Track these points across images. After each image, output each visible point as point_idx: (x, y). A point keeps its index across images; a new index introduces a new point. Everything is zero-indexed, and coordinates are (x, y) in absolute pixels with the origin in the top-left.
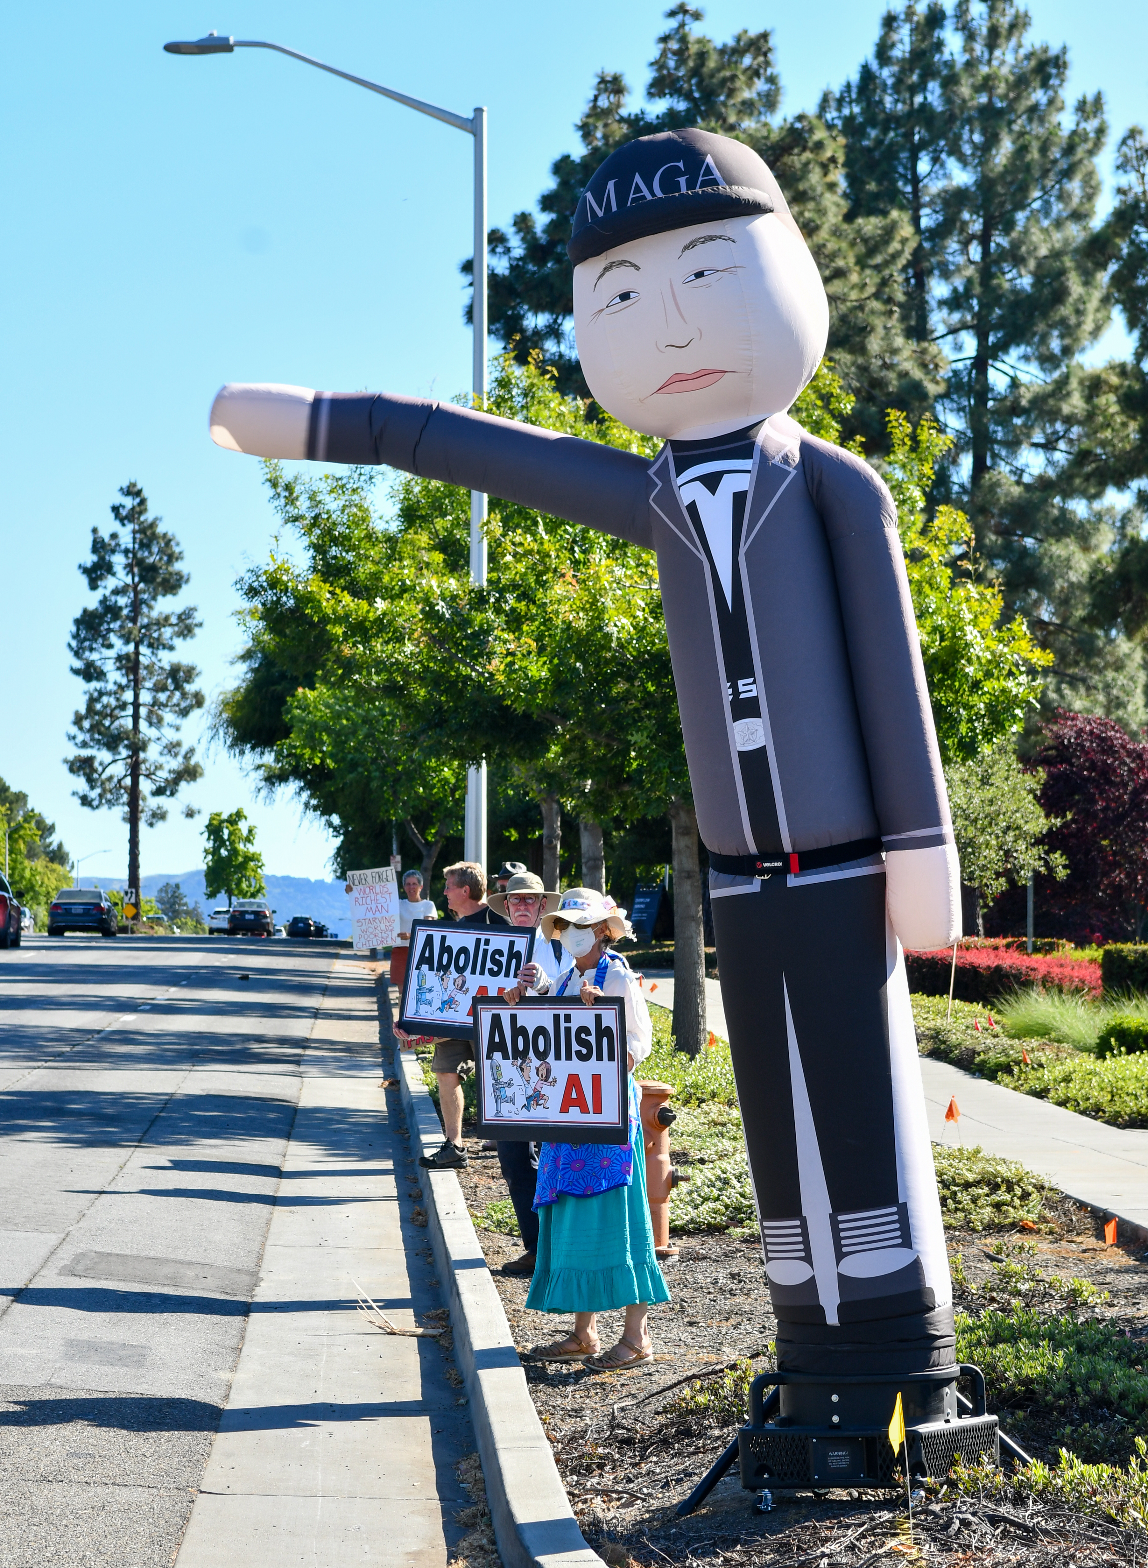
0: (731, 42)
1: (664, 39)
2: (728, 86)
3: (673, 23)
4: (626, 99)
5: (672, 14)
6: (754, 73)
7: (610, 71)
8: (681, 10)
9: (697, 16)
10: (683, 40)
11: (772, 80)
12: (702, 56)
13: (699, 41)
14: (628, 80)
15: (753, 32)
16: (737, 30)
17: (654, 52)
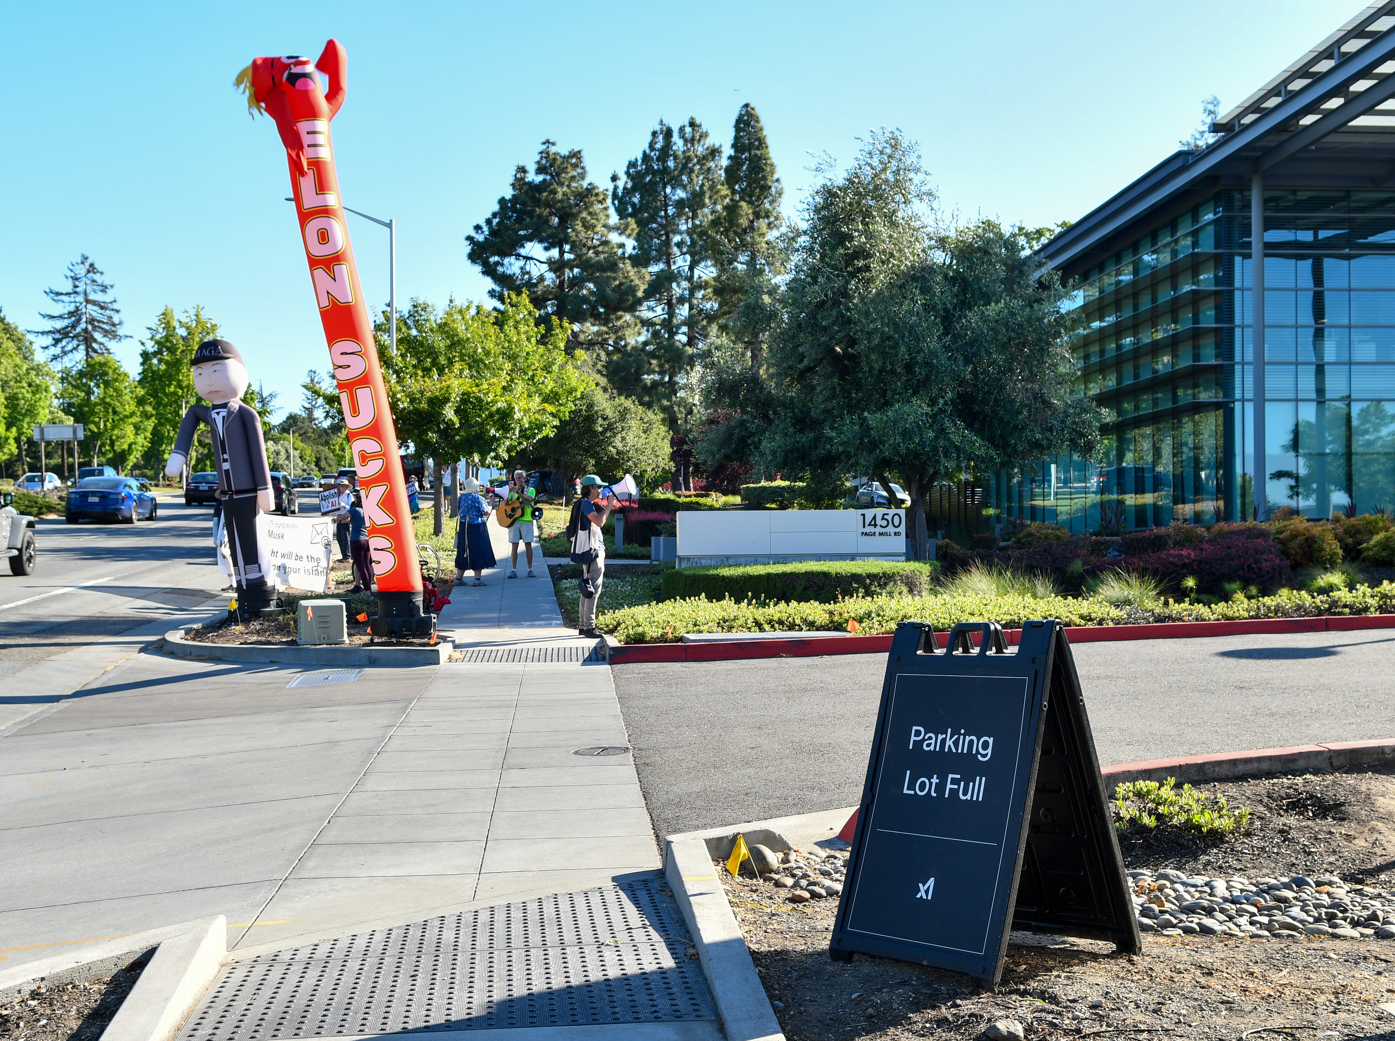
0: (567, 154)
1: (541, 153)
2: (564, 170)
3: (544, 147)
4: (527, 175)
5: (544, 143)
6: (575, 166)
7: (521, 164)
8: (548, 142)
9: (553, 144)
10: (548, 153)
11: (583, 168)
12: (555, 159)
13: (555, 154)
14: (527, 168)
15: (576, 150)
16: (570, 149)
17: (538, 158)
